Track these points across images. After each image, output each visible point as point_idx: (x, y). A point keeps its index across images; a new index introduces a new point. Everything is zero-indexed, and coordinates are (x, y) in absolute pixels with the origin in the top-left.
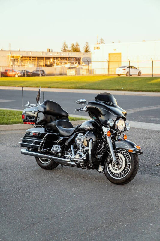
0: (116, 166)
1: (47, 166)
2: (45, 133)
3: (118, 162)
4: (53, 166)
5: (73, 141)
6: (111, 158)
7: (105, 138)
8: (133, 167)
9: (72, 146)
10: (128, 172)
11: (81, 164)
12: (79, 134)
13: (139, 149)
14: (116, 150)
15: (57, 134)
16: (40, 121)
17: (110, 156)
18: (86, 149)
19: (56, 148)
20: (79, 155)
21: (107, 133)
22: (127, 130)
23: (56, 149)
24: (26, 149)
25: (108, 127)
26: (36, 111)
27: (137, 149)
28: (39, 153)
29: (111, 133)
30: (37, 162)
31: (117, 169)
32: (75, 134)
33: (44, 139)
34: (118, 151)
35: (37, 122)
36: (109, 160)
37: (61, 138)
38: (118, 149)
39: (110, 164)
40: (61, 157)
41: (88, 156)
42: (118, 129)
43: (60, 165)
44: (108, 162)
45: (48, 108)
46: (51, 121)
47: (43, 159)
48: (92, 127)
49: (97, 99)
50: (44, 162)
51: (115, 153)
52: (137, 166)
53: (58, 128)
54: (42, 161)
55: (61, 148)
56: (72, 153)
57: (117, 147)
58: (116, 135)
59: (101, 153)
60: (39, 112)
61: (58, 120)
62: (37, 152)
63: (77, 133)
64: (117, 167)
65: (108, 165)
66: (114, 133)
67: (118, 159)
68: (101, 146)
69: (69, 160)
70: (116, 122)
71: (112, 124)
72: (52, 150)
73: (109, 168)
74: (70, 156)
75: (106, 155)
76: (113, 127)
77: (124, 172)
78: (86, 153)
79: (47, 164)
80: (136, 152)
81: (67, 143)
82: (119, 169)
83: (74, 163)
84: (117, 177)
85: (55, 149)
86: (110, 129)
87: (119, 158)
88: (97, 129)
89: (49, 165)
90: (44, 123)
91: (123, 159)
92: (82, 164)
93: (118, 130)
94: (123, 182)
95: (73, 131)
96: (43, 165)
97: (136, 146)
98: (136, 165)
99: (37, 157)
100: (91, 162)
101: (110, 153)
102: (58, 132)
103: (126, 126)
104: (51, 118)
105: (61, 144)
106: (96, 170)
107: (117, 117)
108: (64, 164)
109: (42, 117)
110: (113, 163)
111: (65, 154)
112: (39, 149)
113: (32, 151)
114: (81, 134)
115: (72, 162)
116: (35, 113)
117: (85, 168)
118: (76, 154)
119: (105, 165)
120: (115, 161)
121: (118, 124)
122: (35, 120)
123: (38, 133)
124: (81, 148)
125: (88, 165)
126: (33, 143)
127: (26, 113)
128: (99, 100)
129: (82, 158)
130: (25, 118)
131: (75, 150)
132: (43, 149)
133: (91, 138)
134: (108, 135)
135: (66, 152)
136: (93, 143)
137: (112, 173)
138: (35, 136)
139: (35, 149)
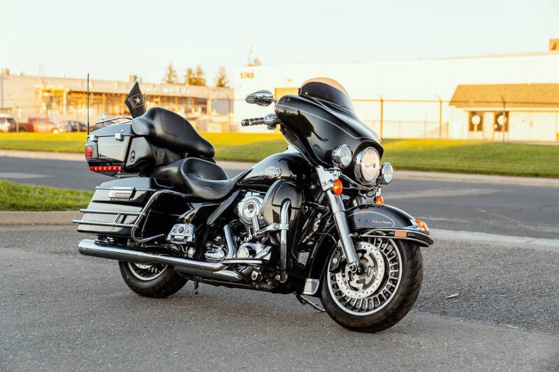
0: (356, 277)
1: (153, 287)
2: (150, 190)
3: (361, 266)
5: (232, 213)
6: (341, 255)
7: (326, 201)
8: (407, 281)
9: (226, 228)
10: (390, 296)
11: (255, 276)
12: (249, 193)
13: (423, 229)
14: (358, 235)
15: (184, 195)
16: (137, 162)
17: (340, 249)
18: (270, 228)
19: (183, 232)
20: (247, 251)
21: (332, 185)
22: (386, 184)
23: (182, 234)
24: (94, 241)
25: (335, 168)
26: (128, 132)
27: (418, 229)
28: (130, 249)
29: (343, 186)
30: (124, 277)
31: (360, 286)
32: (235, 194)
33: (149, 208)
34: (364, 235)
35: (127, 165)
36: (335, 261)
37: (194, 205)
38: (363, 231)
39: (340, 274)
40: (195, 258)
41: (275, 251)
42: (362, 175)
43: (190, 284)
44: (334, 268)
45: (159, 130)
46: (166, 163)
47: (142, 267)
48: (287, 173)
49: (303, 93)
50: (143, 276)
51: (355, 241)
52: (418, 277)
53: (189, 177)
54: (139, 274)
55: (196, 232)
56: (226, 247)
57: (358, 226)
58: (354, 194)
59: (312, 246)
60: (134, 135)
61: (186, 160)
62: (125, 247)
63: (241, 193)
64: (358, 282)
65: (333, 278)
66: (351, 187)
67: (362, 258)
68: (311, 225)
69: (219, 265)
70: (359, 157)
71: (346, 160)
72: (169, 238)
73: (335, 286)
74: (222, 255)
75: (328, 244)
76: (350, 170)
77: (380, 296)
78: (272, 242)
79: (153, 282)
80: (417, 236)
81: (211, 220)
82: (365, 287)
83: (233, 274)
84: (359, 311)
85: (179, 236)
86: (338, 174)
87: (366, 256)
88: (299, 177)
89: (158, 284)
90: (145, 167)
91: (376, 257)
92: (257, 274)
93: (362, 179)
94: (377, 325)
95: (232, 187)
96: (140, 284)
97: (416, 222)
98: (416, 274)
99: (124, 262)
100: (285, 267)
101: (340, 242)
102: (189, 190)
103: (383, 172)
104: (166, 156)
105: (198, 220)
106: (292, 296)
107: (359, 143)
108: (204, 277)
109: (142, 149)
110: (347, 269)
111: (205, 250)
112: (133, 235)
113: (110, 245)
114: (254, 194)
115: (227, 269)
116: (122, 140)
117: (265, 286)
118: (238, 249)
119: (323, 276)
120: (354, 264)
121: (363, 161)
122: (122, 160)
123: (131, 192)
124: (256, 227)
125: (274, 277)
126: (117, 221)
127: (96, 142)
128: (309, 94)
129: (258, 257)
130: (95, 156)
131: (237, 239)
132: (144, 237)
133: (287, 200)
134: (335, 192)
135: (209, 245)
136: (293, 211)
137: (343, 300)
138: (123, 200)
139: (120, 239)
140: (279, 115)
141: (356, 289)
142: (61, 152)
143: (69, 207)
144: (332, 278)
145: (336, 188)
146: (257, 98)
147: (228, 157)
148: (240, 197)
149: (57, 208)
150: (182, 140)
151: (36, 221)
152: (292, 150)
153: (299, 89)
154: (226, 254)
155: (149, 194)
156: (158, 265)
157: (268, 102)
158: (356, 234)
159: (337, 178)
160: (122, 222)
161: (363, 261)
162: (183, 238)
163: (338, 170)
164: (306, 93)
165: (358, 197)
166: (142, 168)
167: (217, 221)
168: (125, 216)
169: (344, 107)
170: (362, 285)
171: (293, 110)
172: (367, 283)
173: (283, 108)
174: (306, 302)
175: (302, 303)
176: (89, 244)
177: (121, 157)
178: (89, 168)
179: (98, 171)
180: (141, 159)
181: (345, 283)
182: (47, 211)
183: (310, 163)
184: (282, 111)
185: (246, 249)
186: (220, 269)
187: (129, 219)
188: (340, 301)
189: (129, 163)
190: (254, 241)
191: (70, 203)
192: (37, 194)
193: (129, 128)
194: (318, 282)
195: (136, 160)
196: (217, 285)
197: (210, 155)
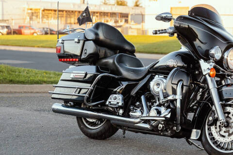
0: (224, 129)
1: (98, 133)
2: (96, 73)
3: (227, 122)
4: (108, 132)
5: (146, 88)
6: (215, 115)
7: (205, 81)
9: (143, 98)
11: (160, 128)
12: (157, 76)
15: (117, 77)
16: (87, 56)
17: (213, 111)
18: (170, 98)
19: (116, 100)
20: (156, 111)
21: (209, 71)
23: (115, 101)
24: (61, 104)
25: (211, 61)
26: (82, 38)
28: (84, 109)
29: (216, 72)
30: (80, 126)
31: (226, 134)
32: (148, 76)
33: (95, 85)
34: (229, 103)
35: (81, 58)
36: (211, 118)
37: (123, 83)
38: (228, 100)
39: (214, 127)
40: (123, 115)
41: (173, 112)
42: (228, 65)
43: (120, 131)
44: (210, 123)
45: (101, 36)
46: (106, 57)
47: (91, 120)
48: (180, 64)
49: (191, 14)
50: (91, 126)
51: (224, 106)
53: (120, 66)
54: (89, 124)
55: (124, 100)
56: (142, 109)
57: (225, 97)
58: (223, 77)
59: (197, 109)
60: (86, 40)
61: (118, 55)
62: (80, 108)
63: (152, 76)
64: (225, 132)
66: (221, 73)
67: (228, 117)
68: (196, 96)
69: (138, 120)
70: (226, 54)
71: (218, 56)
72: (107, 103)
73: (211, 134)
74: (140, 114)
75: (206, 108)
76: (220, 62)
78: (171, 106)
79: (98, 130)
81: (133, 92)
82: (230, 135)
83: (147, 126)
84: (225, 150)
85: (114, 102)
86: (213, 64)
87: (230, 116)
89: (101, 131)
90: (93, 59)
92: (162, 126)
93: (228, 67)
95: (146, 72)
96: (89, 131)
99: (80, 117)
100: (179, 122)
101: (214, 108)
102: (119, 73)
104: (105, 52)
105: (125, 93)
106: (183, 140)
107: (226, 45)
108: (128, 127)
109: (91, 48)
110: (218, 124)
111: (130, 111)
112: (85, 101)
113: (71, 107)
114: (160, 76)
115: (143, 123)
116: (79, 42)
117: (167, 134)
118: (150, 110)
119: (203, 128)
120: (223, 121)
121: (229, 56)
122: (79, 54)
123: (84, 75)
124: (161, 97)
125: (172, 128)
126: (75, 92)
127: (63, 43)
128: (195, 15)
129: (162, 115)
130: (62, 52)
131: (149, 104)
132: (93, 102)
133: (181, 80)
134: (211, 75)
135: (132, 107)
136: (185, 88)
137: (215, 143)
138: (79, 79)
139: (77, 103)
140: (176, 27)
141: (224, 136)
142: (38, 47)
143: (45, 82)
144: (208, 129)
145: (211, 73)
146: (162, 17)
147: (141, 51)
148: (152, 78)
149: (37, 83)
150: (115, 43)
151: (25, 90)
152: (184, 49)
153: (189, 12)
154: (142, 113)
155: (95, 76)
156: (101, 119)
157: (169, 20)
158: (224, 102)
159: (212, 67)
160: (79, 93)
161: (228, 119)
162: (116, 103)
163: (213, 62)
164: (193, 14)
165: (225, 79)
166: (91, 60)
167: (137, 93)
168: (81, 89)
169: (217, 22)
170: (227, 134)
171: (185, 25)
172: (230, 132)
173: (178, 23)
174: (192, 143)
175: (189, 144)
176: (58, 106)
177: (78, 53)
178: (58, 59)
179: (64, 62)
180: (90, 54)
181: (217, 132)
182: (31, 84)
183: (195, 58)
184: (179, 25)
185: (155, 110)
186: (139, 122)
187: (83, 91)
188: (213, 143)
189: (83, 57)
190: (160, 105)
191: (45, 79)
192: (25, 74)
193: (83, 35)
194: (199, 131)
195: (87, 55)
196: (137, 132)
197: (132, 52)
